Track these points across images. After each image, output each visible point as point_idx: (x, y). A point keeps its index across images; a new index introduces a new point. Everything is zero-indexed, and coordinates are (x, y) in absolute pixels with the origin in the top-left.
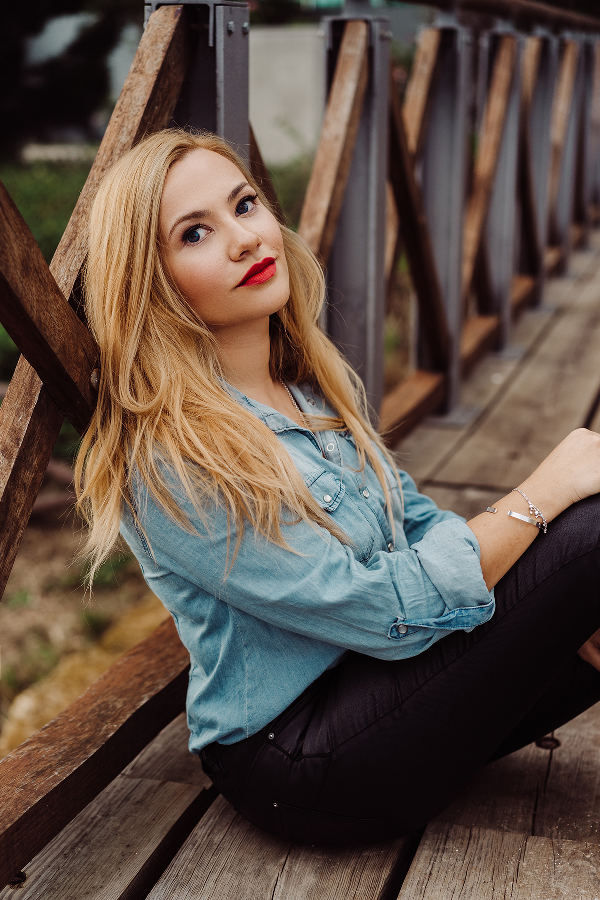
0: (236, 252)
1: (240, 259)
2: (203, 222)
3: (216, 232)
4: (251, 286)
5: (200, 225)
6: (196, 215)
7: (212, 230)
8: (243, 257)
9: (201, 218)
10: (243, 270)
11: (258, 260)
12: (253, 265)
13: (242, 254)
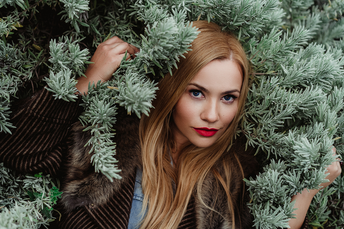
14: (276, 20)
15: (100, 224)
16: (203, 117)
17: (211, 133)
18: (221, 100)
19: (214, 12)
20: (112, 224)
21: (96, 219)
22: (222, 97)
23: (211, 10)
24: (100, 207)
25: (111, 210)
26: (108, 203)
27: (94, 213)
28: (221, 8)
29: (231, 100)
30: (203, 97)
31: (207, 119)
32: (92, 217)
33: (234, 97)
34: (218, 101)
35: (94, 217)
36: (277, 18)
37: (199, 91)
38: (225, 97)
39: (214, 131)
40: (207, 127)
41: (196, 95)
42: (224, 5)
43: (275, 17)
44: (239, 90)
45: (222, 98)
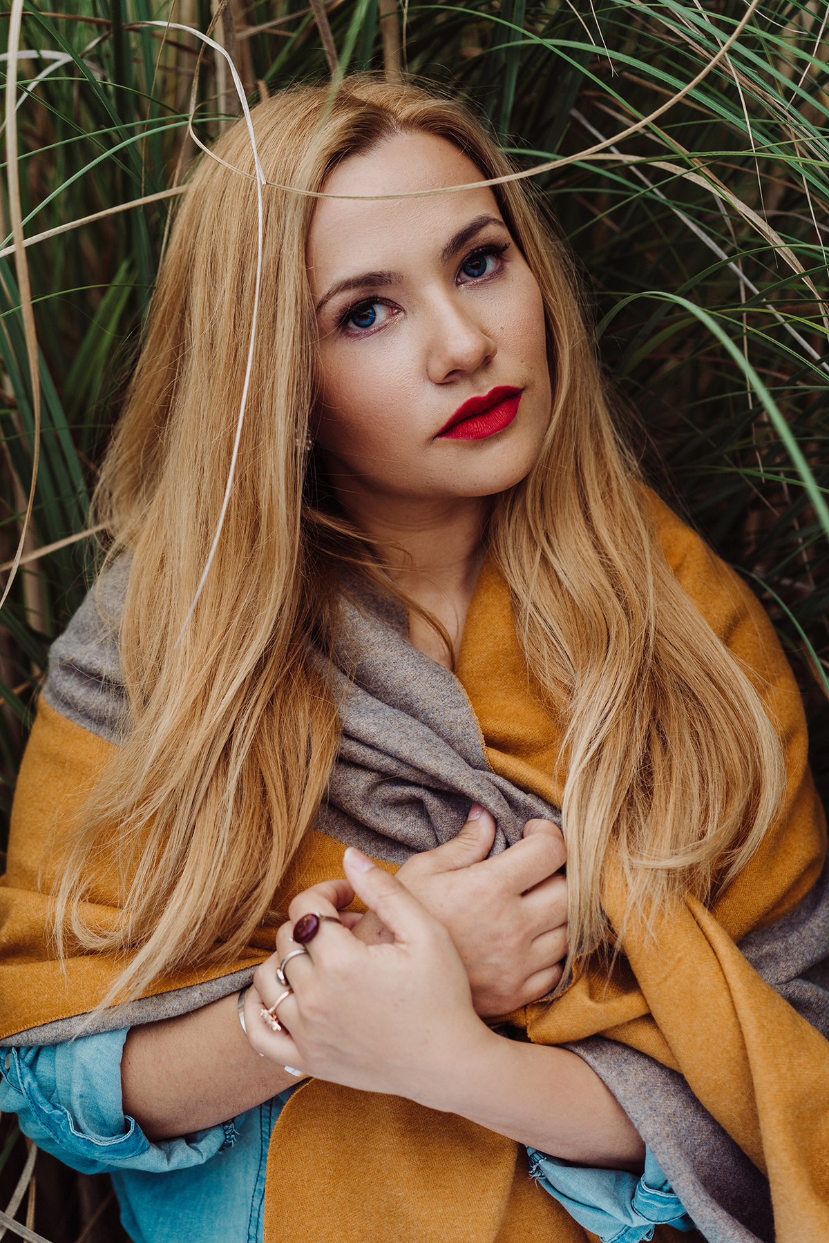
0: (439, 369)
1: (447, 380)
2: (383, 292)
3: (409, 315)
4: (461, 440)
5: (377, 297)
6: (371, 280)
7: (401, 309)
8: (452, 377)
9: (380, 285)
10: (451, 402)
11: (480, 390)
12: (469, 398)
13: (452, 373)
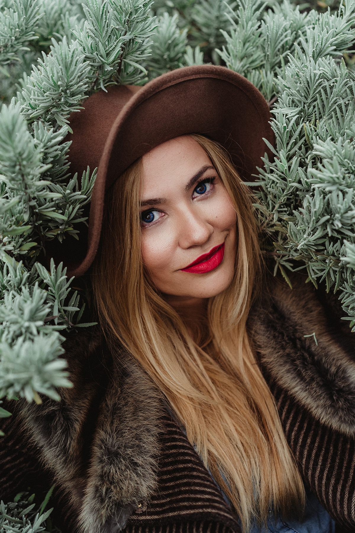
14: (172, 39)
15: (171, 514)
16: (186, 244)
17: (216, 257)
18: (193, 199)
19: (62, 110)
20: (187, 496)
21: (161, 516)
22: (191, 194)
23: (54, 110)
24: (153, 498)
25: (172, 484)
26: (160, 481)
27: (150, 514)
28: (69, 95)
29: (208, 187)
30: (163, 214)
31: (195, 243)
32: (153, 520)
33: (211, 180)
34: (190, 205)
35: (156, 517)
36: (171, 34)
37: (150, 211)
38: (195, 190)
39: (219, 250)
40: (204, 253)
41: (151, 220)
42: (67, 86)
43: (167, 35)
44: (210, 164)
45: (193, 194)
